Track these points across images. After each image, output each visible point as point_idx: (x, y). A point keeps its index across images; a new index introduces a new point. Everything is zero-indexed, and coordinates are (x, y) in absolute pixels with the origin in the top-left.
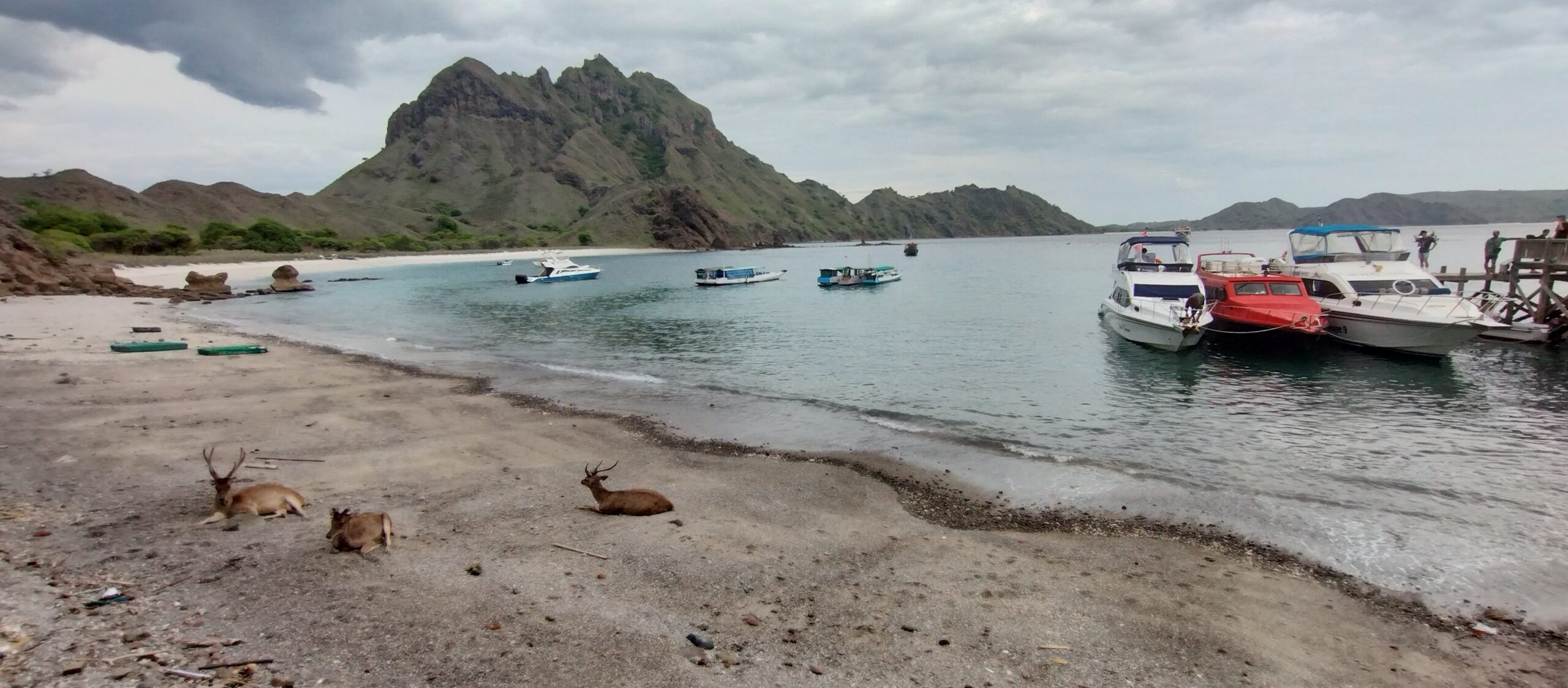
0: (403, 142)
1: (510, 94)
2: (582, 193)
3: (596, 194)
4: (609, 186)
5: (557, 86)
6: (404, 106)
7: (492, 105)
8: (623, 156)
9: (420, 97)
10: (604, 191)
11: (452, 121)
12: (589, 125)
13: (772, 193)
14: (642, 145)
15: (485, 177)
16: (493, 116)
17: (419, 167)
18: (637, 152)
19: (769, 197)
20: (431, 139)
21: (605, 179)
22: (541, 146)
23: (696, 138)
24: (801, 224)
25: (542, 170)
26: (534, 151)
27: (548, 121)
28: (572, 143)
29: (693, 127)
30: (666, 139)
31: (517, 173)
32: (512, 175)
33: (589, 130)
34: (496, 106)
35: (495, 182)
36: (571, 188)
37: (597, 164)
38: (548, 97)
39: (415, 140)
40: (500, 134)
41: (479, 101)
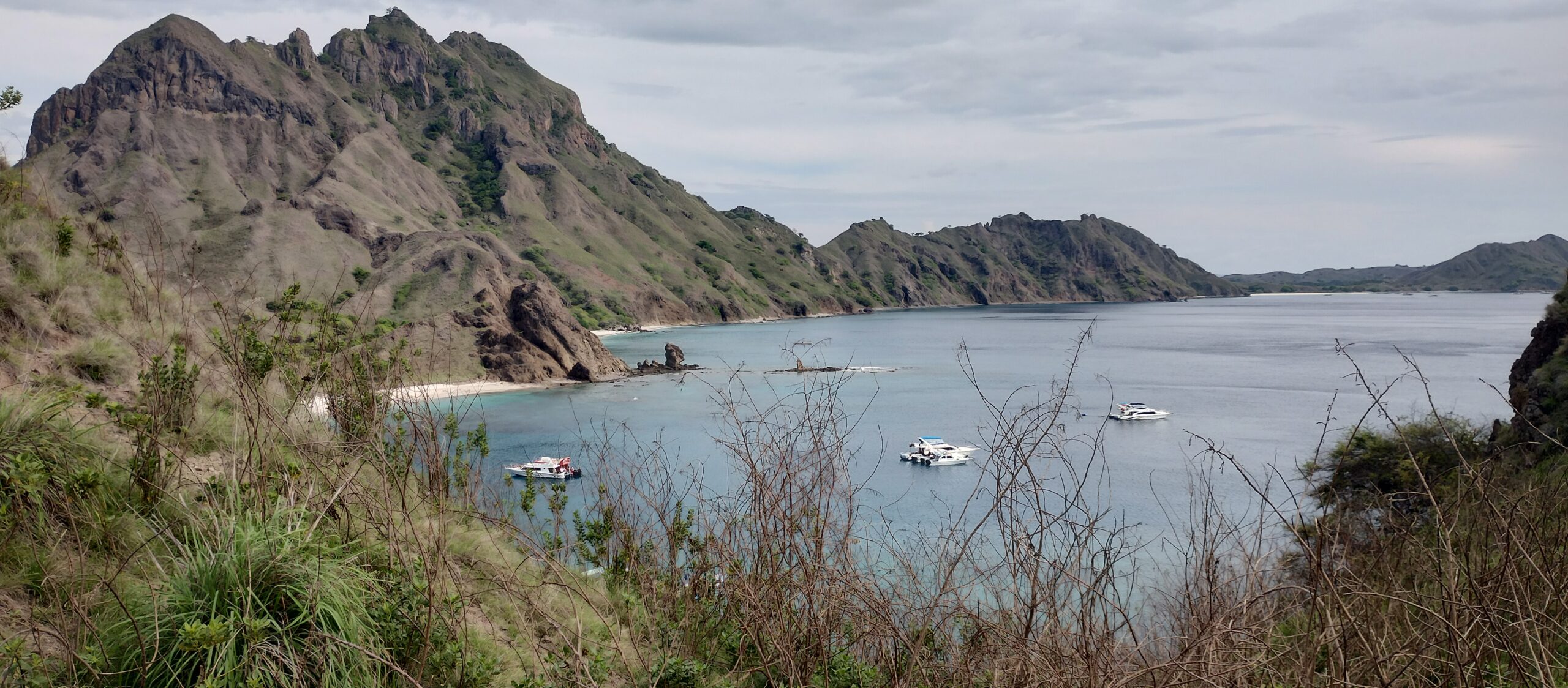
0: (60, 151)
1: (246, 77)
2: (359, 244)
3: (381, 244)
4: (406, 234)
5: (321, 59)
6: (62, 92)
7: (212, 93)
8: (431, 176)
9: (92, 78)
10: (397, 241)
11: (145, 121)
12: (374, 125)
13: (681, 236)
14: (462, 158)
15: (198, 211)
16: (213, 110)
17: (83, 194)
18: (453, 169)
19: (673, 242)
20: (107, 148)
21: (399, 220)
22: (293, 160)
23: (553, 142)
24: (725, 290)
25: (295, 205)
26: (284, 169)
27: (306, 120)
28: (345, 156)
29: (548, 123)
30: (502, 148)
31: (253, 210)
32: (243, 213)
33: (376, 134)
34: (219, 94)
35: (214, 220)
36: (341, 235)
37: (386, 193)
38: (306, 78)
39: (78, 149)
40: (225, 141)
41: (191, 85)
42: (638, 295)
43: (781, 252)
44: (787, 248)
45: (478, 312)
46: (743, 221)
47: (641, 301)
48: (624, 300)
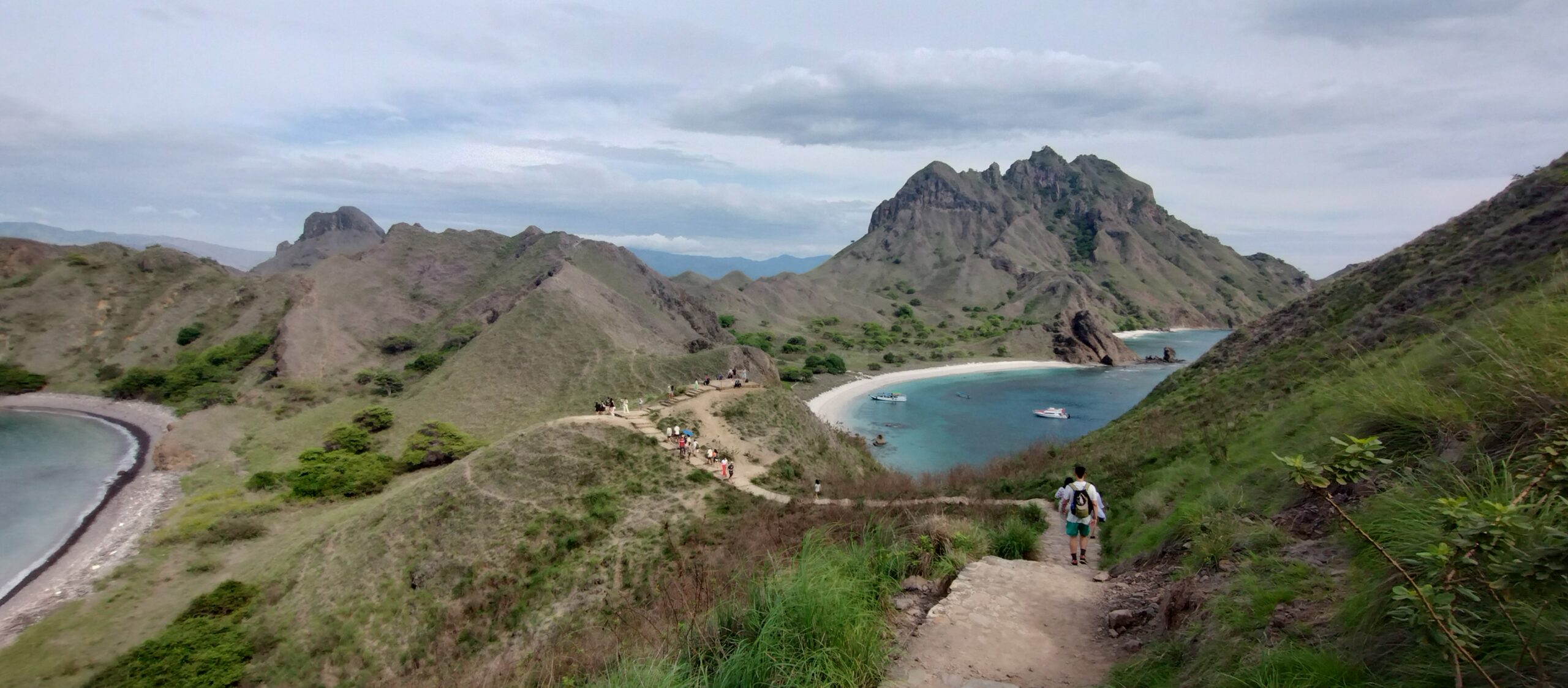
0: (881, 231)
1: (966, 191)
2: (1012, 277)
3: (1023, 277)
4: (1037, 272)
5: (1004, 178)
6: (885, 202)
7: (949, 199)
8: (1055, 239)
9: (897, 195)
10: (1032, 276)
11: (918, 215)
12: (1027, 212)
13: (1209, 273)
14: (1074, 228)
15: (936, 259)
16: (949, 207)
17: (889, 250)
18: (1068, 235)
19: (1203, 277)
20: (900, 228)
21: (1034, 264)
22: (984, 232)
23: (1131, 216)
24: (1235, 308)
25: (982, 257)
26: (979, 236)
27: (993, 210)
28: (1010, 230)
29: (1130, 205)
30: (1097, 222)
31: (961, 259)
32: (957, 260)
33: (1028, 217)
34: (952, 200)
35: (944, 264)
36: (1003, 272)
37: (1029, 249)
38: (995, 188)
39: (889, 229)
40: (953, 223)
41: (939, 195)
42: (1172, 309)
43: (1285, 283)
44: (1290, 280)
45: (1056, 324)
46: (1259, 262)
47: (1174, 313)
48: (1162, 312)
